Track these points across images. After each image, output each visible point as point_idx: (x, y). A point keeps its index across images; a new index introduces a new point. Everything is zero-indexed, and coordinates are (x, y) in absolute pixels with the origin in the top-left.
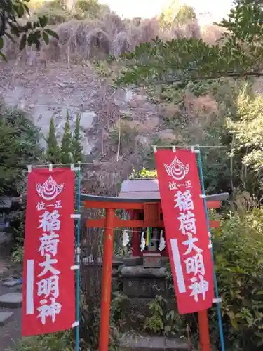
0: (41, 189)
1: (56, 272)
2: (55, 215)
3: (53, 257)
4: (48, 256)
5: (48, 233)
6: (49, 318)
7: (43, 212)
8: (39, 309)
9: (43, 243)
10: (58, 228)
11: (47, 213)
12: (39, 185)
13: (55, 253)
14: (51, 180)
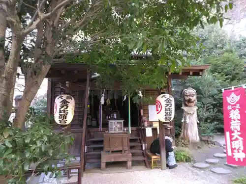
0: (229, 100)
1: (241, 139)
2: (237, 111)
3: (238, 131)
4: (236, 131)
5: (234, 120)
6: (239, 159)
7: (231, 110)
8: (234, 154)
9: (232, 125)
10: (239, 118)
11: (233, 110)
12: (227, 98)
13: (239, 129)
14: (233, 95)
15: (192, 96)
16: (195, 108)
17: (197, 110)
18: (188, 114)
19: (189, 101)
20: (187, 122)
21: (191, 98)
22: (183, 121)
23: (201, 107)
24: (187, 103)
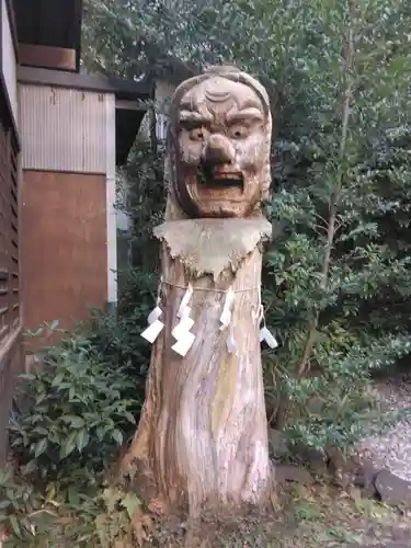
15: (236, 126)
16: (253, 234)
17: (267, 246)
18: (191, 277)
19: (212, 171)
20: (181, 348)
21: (222, 141)
22: (150, 334)
23: (301, 228)
24: (193, 191)
